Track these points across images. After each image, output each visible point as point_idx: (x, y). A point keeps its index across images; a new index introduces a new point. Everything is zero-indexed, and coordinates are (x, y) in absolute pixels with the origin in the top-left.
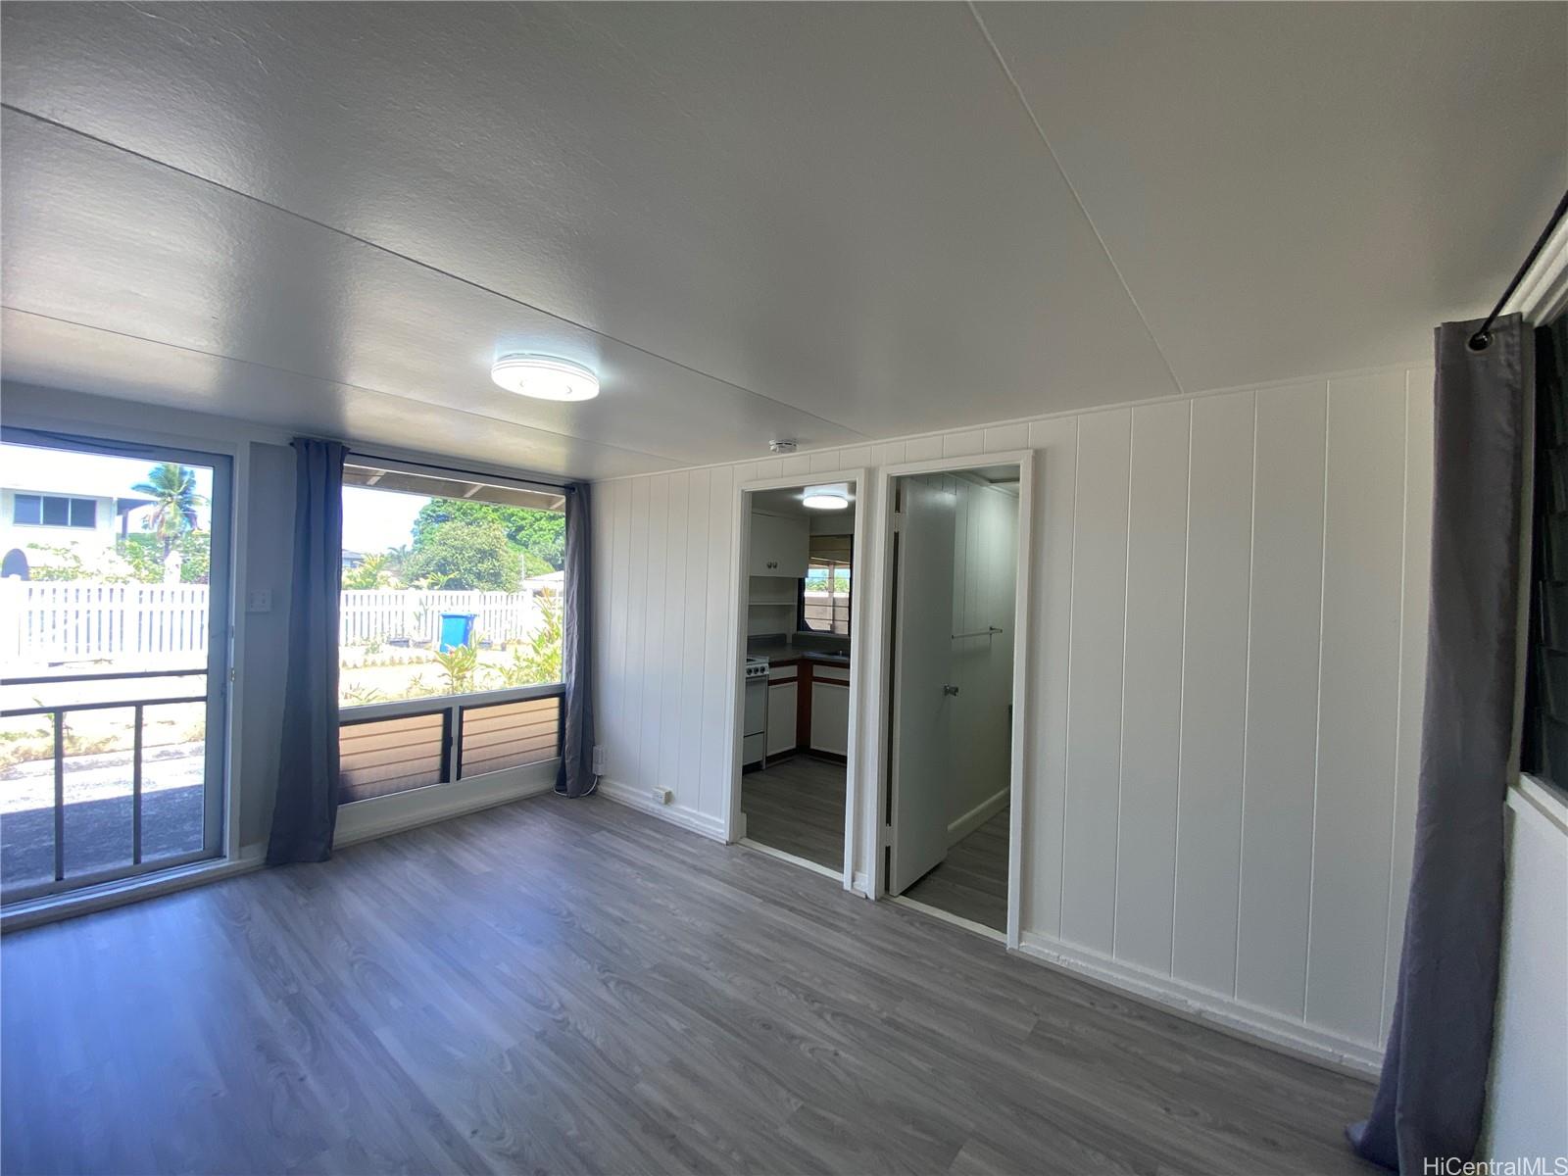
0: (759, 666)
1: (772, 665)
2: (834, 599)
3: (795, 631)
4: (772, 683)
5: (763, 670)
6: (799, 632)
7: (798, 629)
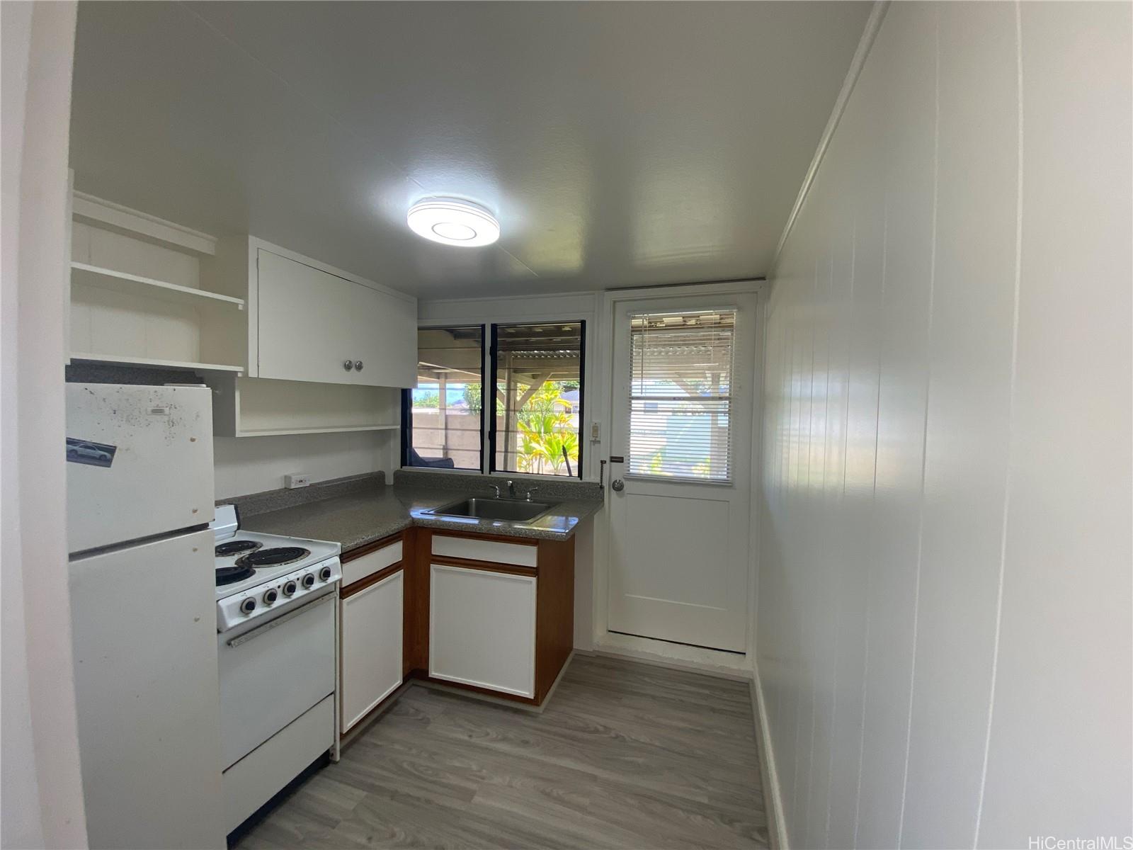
0: (315, 569)
1: (346, 557)
2: (446, 417)
3: (398, 467)
4: (346, 592)
5: (326, 574)
6: (405, 468)
7: (404, 463)
